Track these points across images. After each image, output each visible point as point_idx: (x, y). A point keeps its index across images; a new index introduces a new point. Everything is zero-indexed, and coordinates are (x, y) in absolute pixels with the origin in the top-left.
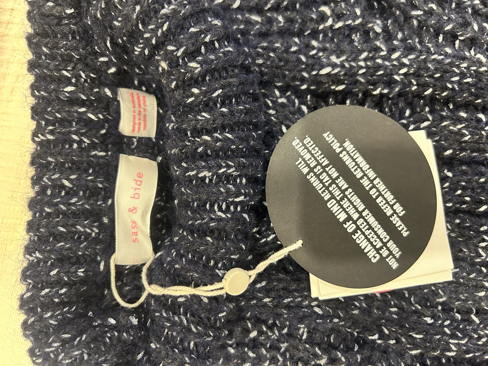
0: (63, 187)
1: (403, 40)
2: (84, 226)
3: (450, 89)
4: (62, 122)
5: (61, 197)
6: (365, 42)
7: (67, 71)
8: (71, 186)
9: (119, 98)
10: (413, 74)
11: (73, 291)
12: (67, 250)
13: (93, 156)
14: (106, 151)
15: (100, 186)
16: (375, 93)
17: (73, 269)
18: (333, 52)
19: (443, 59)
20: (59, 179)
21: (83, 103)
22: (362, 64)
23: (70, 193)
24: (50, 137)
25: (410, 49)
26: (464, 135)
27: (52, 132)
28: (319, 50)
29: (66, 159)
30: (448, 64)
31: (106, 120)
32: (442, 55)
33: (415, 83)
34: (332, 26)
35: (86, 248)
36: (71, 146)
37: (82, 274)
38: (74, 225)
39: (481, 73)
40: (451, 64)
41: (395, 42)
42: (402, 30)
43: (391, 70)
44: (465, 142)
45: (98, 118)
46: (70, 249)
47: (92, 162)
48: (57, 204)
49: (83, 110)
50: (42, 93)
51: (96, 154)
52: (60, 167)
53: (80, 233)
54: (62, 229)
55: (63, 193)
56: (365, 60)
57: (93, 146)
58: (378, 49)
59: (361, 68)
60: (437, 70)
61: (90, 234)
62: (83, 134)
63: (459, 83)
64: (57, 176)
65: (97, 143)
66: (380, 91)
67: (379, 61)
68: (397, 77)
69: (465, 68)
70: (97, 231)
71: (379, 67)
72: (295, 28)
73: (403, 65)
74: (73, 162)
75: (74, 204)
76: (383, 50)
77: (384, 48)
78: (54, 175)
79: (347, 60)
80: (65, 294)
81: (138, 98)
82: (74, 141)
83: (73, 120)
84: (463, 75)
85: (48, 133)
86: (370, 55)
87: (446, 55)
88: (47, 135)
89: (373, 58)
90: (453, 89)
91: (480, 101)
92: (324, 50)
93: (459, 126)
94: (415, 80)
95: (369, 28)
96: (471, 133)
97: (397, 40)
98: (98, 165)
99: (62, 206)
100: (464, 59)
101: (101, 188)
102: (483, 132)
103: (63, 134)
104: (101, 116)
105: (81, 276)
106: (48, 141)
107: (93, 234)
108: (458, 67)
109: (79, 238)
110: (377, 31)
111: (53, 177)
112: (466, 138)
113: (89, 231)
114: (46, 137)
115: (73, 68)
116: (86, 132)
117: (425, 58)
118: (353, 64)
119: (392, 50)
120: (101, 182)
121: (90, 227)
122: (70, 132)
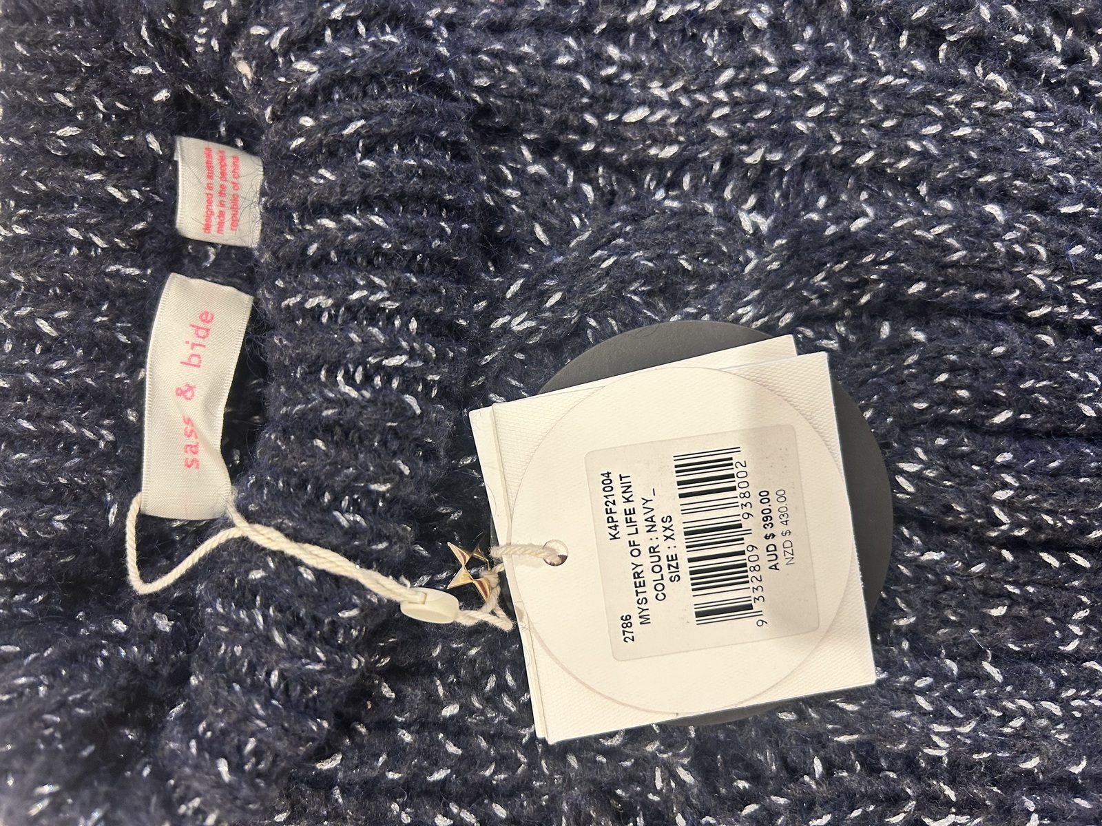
0: (38, 335)
1: (817, 42)
2: (79, 424)
3: (916, 153)
4: (49, 200)
5: (32, 358)
6: (731, 47)
7: (65, 94)
8: (54, 334)
9: (178, 157)
10: (836, 119)
11: (40, 561)
12: (31, 470)
13: (110, 275)
14: (143, 267)
15: (123, 339)
16: (749, 160)
17: (42, 514)
18: (655, 72)
19: (905, 86)
20: (31, 316)
21: (97, 164)
22: (721, 95)
23: (53, 348)
24: (20, 231)
25: (831, 62)
26: (949, 250)
27: (24, 221)
28: (623, 66)
29: (48, 277)
30: (916, 96)
31: (147, 204)
32: (905, 75)
33: (838, 139)
34: (655, 16)
35: (78, 470)
36: (65, 251)
37: (62, 527)
38: (55, 419)
39: (996, 114)
40: (926, 98)
41: (798, 47)
42: (812, 22)
43: (788, 108)
44: (955, 264)
45: (129, 196)
46: (40, 468)
47: (108, 287)
48: (22, 370)
49: (97, 177)
50: (11, 139)
51: (118, 270)
52: (36, 293)
53: (63, 435)
54: (25, 424)
55: (38, 350)
56: (728, 87)
57: (114, 254)
58: (760, 62)
59: (720, 104)
60: (888, 112)
61: (94, 444)
62: (90, 228)
63: (939, 138)
64: (24, 311)
65: (124, 250)
66: (763, 157)
67: (762, 88)
68: (800, 126)
69: (957, 104)
70: (111, 438)
71: (760, 101)
72: (570, 16)
73: (815, 98)
74: (66, 287)
75: (59, 373)
76: (768, 64)
77: (771, 59)
78: (19, 308)
79: (685, 90)
80: (19, 563)
81: (222, 159)
82: (72, 241)
83: (74, 199)
84: (951, 121)
85: (17, 223)
86: (742, 76)
87: (914, 76)
88: (15, 227)
89: (747, 83)
90: (924, 154)
91: (989, 178)
92: (635, 67)
93: (939, 230)
94: (839, 132)
95: (740, 17)
96: (966, 245)
97: (802, 41)
98: (123, 294)
99: (31, 376)
100: (956, 83)
101: (125, 345)
102: (998, 245)
103: (49, 225)
104: (135, 193)
105: (57, 530)
106: (17, 236)
107: (102, 444)
108: (940, 102)
109: (68, 448)
110: (757, 25)
111: (17, 313)
112: (956, 256)
113: (88, 434)
114: (11, 230)
115: (79, 89)
116: (97, 224)
117: (864, 83)
118: (701, 98)
119: (792, 63)
120: (124, 331)
121: (95, 426)
122: (63, 222)
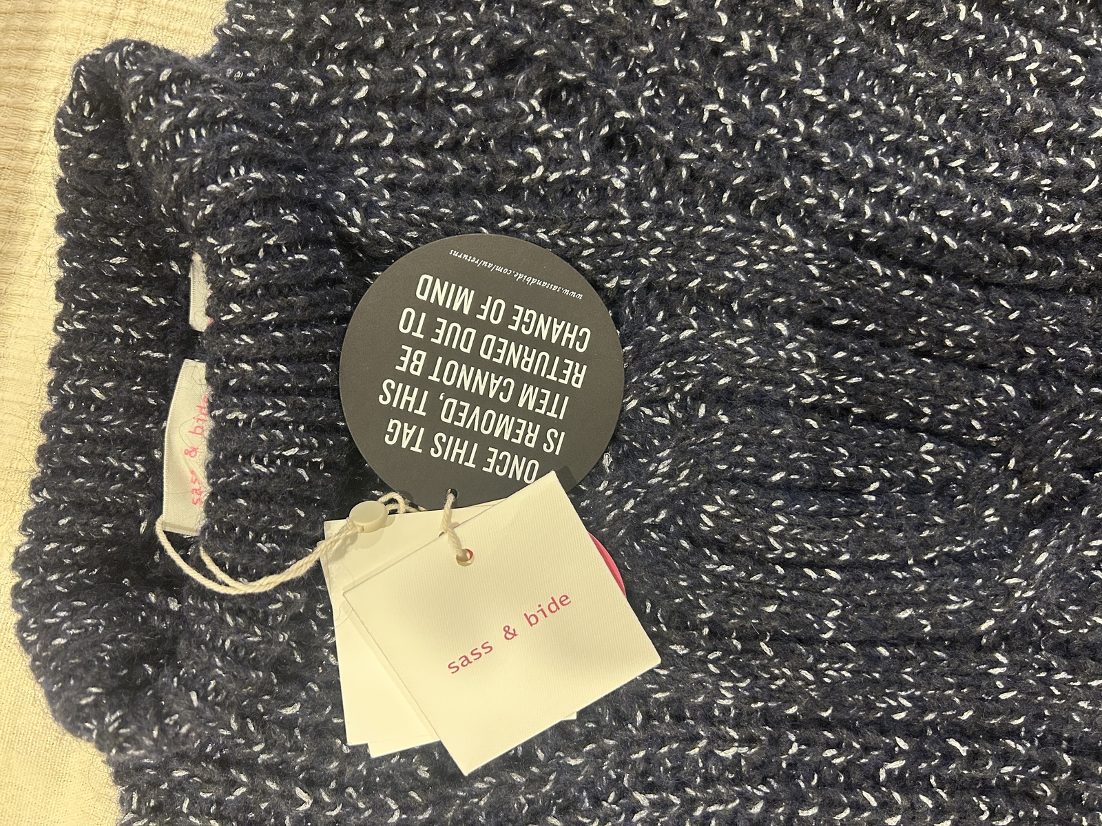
0: (93, 399)
1: (659, 201)
2: (120, 460)
3: (729, 280)
4: (100, 306)
5: (88, 413)
6: (597, 204)
8: (104, 398)
9: (190, 276)
10: (673, 256)
11: (94, 552)
12: (87, 491)
13: (143, 358)
14: (166, 353)
15: (152, 402)
16: (608, 285)
17: (95, 521)
18: (540, 221)
19: (721, 233)
20: (87, 386)
21: (137, 281)
22: (588, 240)
23: (102, 408)
24: (80, 326)
25: (668, 216)
26: (747, 355)
27: (82, 319)
28: (516, 218)
29: (99, 359)
30: (728, 240)
31: (169, 308)
32: (722, 225)
33: (674, 269)
34: (543, 179)
35: (119, 493)
36: (111, 341)
37: (108, 532)
38: (104, 456)
39: (786, 255)
40: (735, 241)
41: (645, 204)
42: (659, 184)
43: (636, 249)
44: (751, 366)
45: (158, 302)
46: (92, 490)
47: (141, 366)
48: (81, 422)
49: (135, 289)
50: (74, 264)
51: (148, 355)
52: (90, 370)
53: (109, 467)
54: (83, 459)
55: (92, 408)
56: (593, 234)
57: (146, 343)
58: (617, 216)
59: (588, 246)
60: (709, 251)
61: (131, 474)
62: (129, 325)
63: (744, 270)
64: (83, 382)
65: (153, 340)
66: (618, 283)
67: (618, 235)
68: (644, 261)
69: (758, 246)
70: (142, 470)
71: (616, 245)
72: (479, 180)
73: (656, 242)
74: (112, 365)
75: (107, 424)
76: (624, 218)
77: (625, 214)
78: (78, 380)
79: (562, 235)
80: (81, 553)
82: (116, 334)
83: (118, 305)
84: (754, 259)
85: (76, 320)
86: (604, 224)
87: (728, 226)
88: (75, 323)
89: (607, 231)
90: (736, 280)
91: (780, 300)
92: (525, 219)
93: (741, 341)
94: (673, 264)
95: (604, 181)
96: (759, 352)
97: (648, 200)
98: (151, 371)
99: (88, 427)
100: (760, 232)
101: (153, 406)
103: (99, 322)
104: (162, 301)
105: (105, 534)
106: (76, 330)
107: (136, 475)
108: (747, 245)
109: (112, 476)
110: (618, 186)
111: (77, 383)
112: (752, 360)
113: (126, 466)
114: (73, 325)
116: (134, 322)
117: (691, 231)
118: (573, 240)
119: (638, 217)
120: (152, 396)
121: (131, 462)
122: (111, 321)
